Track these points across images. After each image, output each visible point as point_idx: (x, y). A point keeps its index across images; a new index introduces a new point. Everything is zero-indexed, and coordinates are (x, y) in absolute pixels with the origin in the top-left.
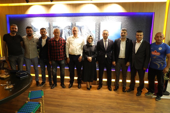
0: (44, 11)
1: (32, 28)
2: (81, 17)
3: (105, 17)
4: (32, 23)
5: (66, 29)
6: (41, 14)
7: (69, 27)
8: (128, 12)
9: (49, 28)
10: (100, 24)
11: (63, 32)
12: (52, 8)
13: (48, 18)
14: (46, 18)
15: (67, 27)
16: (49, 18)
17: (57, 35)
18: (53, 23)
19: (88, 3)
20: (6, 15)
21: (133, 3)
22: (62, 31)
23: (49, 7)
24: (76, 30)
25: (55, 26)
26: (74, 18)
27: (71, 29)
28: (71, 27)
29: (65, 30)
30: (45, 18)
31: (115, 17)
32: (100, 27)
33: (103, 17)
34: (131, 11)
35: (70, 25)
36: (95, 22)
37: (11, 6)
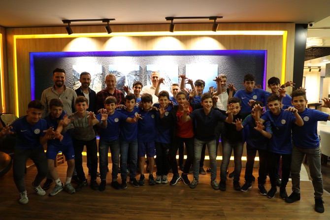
0: (94, 47)
1: (65, 72)
2: (155, 57)
3: (192, 56)
4: (73, 66)
5: (131, 76)
6: (89, 52)
7: (136, 72)
8: (228, 49)
9: (102, 74)
10: (185, 67)
11: (126, 81)
12: (109, 42)
13: (101, 58)
14: (98, 57)
15: (132, 72)
16: (103, 57)
17: (111, 84)
18: (109, 65)
19: (167, 36)
20: (30, 53)
21: (234, 35)
22: (125, 79)
23: (103, 40)
24: (157, 76)
25: (113, 71)
26: (143, 58)
27: (138, 76)
28: (138, 72)
29: (129, 77)
30: (96, 58)
31: (208, 56)
32: (185, 72)
33: (189, 56)
34: (232, 49)
35: (138, 69)
36: (178, 65)
37: (40, 39)
